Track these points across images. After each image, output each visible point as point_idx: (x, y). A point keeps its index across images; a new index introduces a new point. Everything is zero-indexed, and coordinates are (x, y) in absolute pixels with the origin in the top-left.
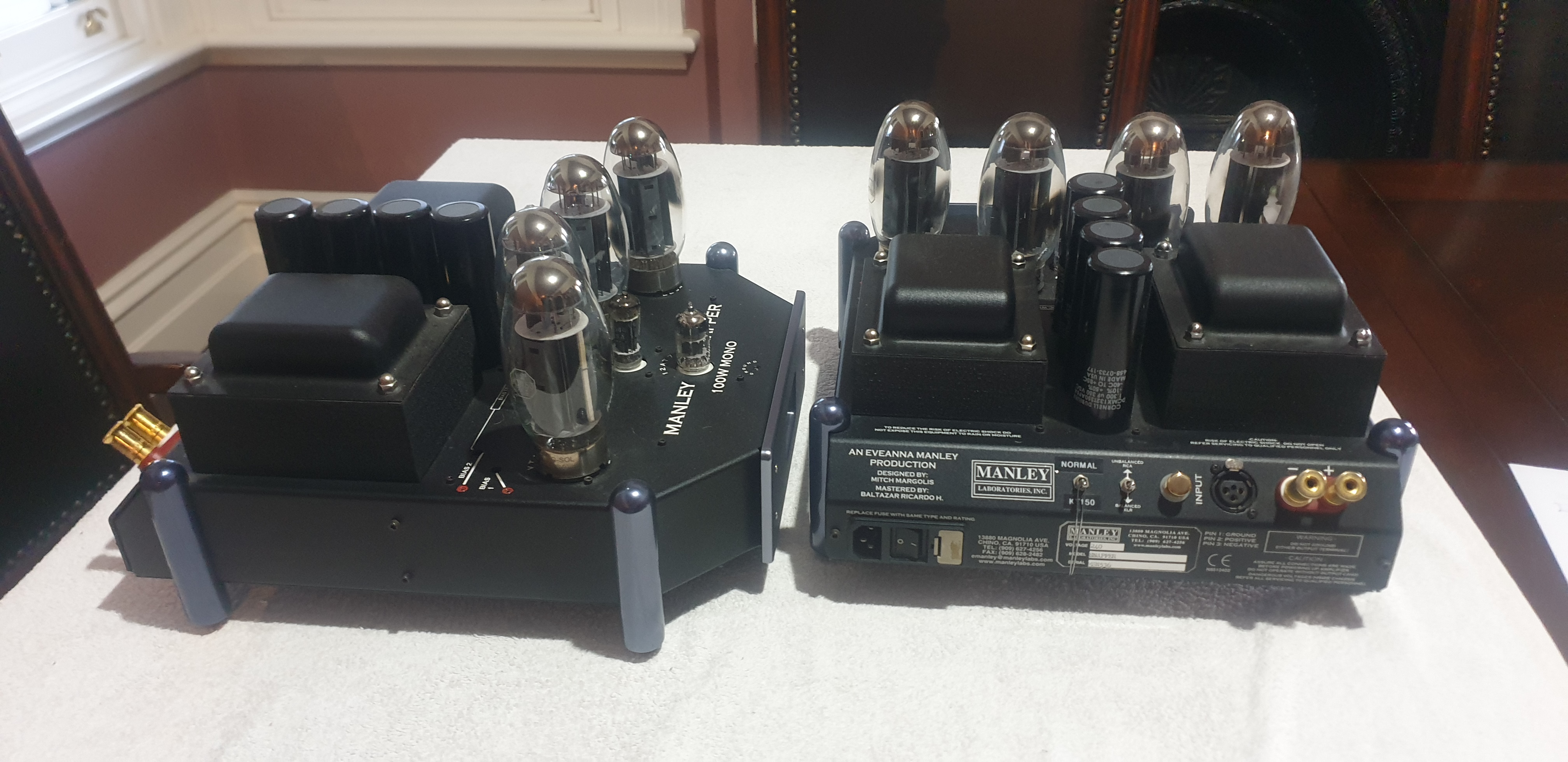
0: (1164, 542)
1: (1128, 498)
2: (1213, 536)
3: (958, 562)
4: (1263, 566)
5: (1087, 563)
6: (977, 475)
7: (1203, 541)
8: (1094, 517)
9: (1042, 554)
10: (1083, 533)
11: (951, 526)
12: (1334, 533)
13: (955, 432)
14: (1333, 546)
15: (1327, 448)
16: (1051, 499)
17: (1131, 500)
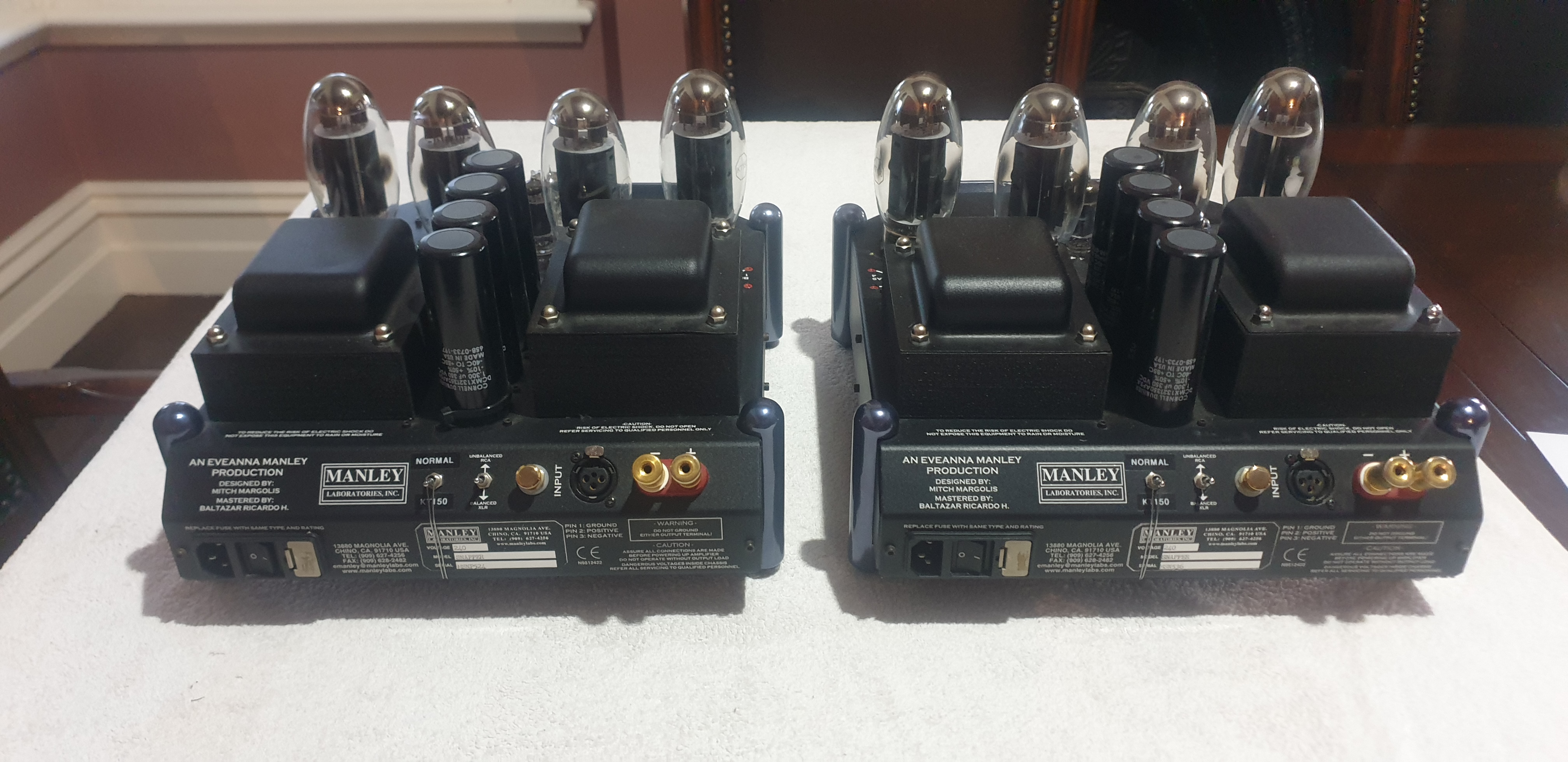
0: (1240, 539)
1: (1203, 495)
2: (1291, 530)
3: (1024, 573)
4: (1339, 558)
5: (1159, 565)
6: (1043, 478)
7: (1280, 535)
8: (1170, 517)
9: (1112, 559)
10: (1157, 535)
11: (1019, 535)
12: (1413, 520)
13: (1012, 432)
14: (1413, 533)
15: (1397, 431)
16: (1123, 500)
17: (1206, 497)
